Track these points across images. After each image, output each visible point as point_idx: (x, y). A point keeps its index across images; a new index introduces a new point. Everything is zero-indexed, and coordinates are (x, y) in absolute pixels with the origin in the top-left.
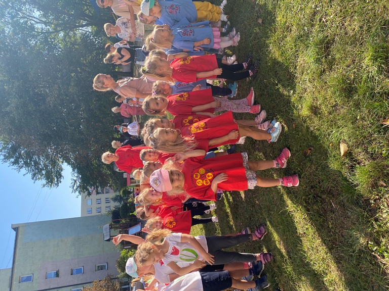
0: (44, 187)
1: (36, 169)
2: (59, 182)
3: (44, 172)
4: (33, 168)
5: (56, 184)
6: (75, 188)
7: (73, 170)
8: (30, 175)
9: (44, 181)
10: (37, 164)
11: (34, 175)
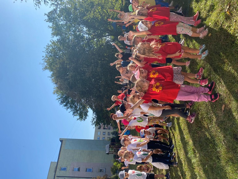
0: (78, 120)
1: (75, 110)
2: (85, 118)
3: (79, 112)
4: (74, 109)
5: (84, 119)
6: (93, 122)
7: (93, 113)
8: (72, 113)
9: (78, 117)
10: (76, 107)
11: (74, 113)
